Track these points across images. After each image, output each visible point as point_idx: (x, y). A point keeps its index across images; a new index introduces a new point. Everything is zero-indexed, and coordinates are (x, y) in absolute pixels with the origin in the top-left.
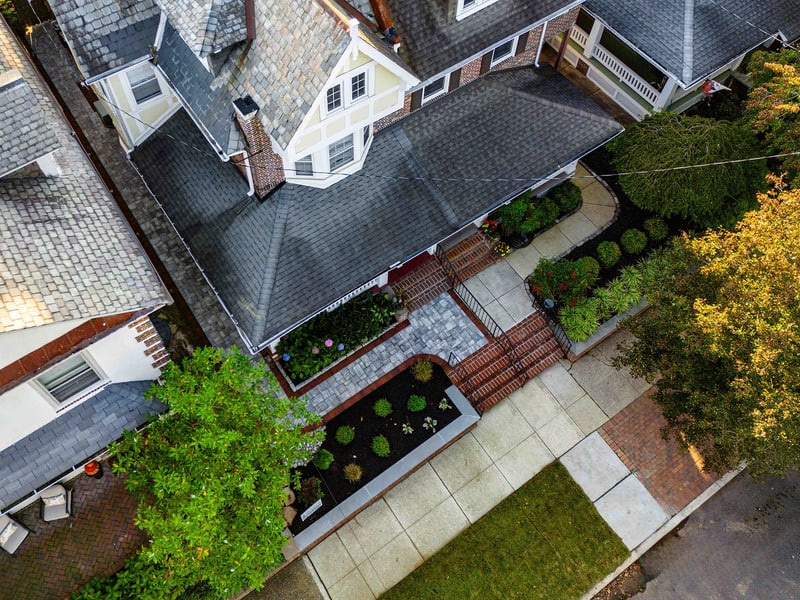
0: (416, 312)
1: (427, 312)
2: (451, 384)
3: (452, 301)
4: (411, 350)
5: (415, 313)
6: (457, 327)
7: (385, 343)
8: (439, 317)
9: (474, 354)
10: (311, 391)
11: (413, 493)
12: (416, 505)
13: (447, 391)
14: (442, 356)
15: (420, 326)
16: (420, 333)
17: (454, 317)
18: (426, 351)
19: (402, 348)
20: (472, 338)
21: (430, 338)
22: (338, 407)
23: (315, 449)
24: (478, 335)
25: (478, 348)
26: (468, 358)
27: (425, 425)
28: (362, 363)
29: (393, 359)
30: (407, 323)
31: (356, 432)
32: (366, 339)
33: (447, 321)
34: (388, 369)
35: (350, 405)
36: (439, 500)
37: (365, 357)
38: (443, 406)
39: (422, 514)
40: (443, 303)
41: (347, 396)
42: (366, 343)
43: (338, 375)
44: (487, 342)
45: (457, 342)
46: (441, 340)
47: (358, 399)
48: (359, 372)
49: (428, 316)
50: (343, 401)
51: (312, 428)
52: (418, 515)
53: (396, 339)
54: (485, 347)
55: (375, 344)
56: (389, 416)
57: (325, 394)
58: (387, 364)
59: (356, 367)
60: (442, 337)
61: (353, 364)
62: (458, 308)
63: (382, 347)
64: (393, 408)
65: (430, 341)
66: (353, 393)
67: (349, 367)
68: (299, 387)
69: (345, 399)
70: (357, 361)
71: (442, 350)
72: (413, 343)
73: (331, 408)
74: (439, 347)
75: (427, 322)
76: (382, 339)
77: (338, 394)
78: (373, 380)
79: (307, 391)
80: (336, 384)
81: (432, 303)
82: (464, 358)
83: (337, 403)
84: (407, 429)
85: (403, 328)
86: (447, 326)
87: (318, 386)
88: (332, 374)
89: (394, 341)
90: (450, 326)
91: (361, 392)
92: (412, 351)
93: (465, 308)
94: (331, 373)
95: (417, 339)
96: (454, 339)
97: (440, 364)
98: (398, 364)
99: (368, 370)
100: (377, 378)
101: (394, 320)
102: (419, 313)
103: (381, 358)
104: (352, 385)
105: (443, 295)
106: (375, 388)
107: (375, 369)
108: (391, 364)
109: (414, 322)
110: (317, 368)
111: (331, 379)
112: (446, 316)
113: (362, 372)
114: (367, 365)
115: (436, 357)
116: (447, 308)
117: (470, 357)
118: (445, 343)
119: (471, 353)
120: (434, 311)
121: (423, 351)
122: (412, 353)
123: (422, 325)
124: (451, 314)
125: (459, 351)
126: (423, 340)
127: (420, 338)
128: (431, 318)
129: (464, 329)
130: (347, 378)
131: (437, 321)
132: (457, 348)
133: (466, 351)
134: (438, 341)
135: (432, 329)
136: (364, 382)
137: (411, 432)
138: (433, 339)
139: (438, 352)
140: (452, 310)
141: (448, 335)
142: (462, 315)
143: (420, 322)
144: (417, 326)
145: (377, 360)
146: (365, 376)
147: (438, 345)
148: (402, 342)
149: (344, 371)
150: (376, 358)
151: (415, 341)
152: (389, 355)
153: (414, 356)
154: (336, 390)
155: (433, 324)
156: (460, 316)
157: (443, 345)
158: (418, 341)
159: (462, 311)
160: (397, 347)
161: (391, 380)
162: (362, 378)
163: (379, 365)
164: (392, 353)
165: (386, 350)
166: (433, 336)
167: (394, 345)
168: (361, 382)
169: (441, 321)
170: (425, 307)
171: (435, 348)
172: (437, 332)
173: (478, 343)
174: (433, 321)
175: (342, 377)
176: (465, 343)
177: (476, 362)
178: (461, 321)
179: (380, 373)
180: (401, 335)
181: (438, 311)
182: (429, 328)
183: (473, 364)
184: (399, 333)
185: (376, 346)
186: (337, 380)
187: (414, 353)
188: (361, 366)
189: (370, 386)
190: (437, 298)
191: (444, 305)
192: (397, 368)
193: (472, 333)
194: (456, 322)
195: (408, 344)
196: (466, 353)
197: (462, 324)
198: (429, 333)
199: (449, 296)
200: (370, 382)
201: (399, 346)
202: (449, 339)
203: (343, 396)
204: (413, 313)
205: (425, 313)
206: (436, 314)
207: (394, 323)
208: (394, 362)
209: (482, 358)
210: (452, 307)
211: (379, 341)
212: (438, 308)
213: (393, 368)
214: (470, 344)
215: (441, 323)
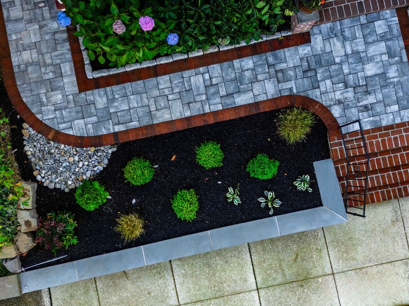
0: (328, 25)
1: (347, 33)
2: (327, 156)
3: (396, 29)
4: (292, 84)
5: (325, 27)
6: (383, 75)
7: (255, 58)
8: (361, 48)
9: (387, 128)
10: (115, 88)
11: (209, 266)
12: (207, 283)
13: (315, 164)
14: (336, 112)
15: (324, 51)
16: (319, 63)
17: (385, 57)
18: (315, 94)
19: (280, 76)
20: (398, 102)
21: (331, 77)
22: (146, 127)
23: (89, 174)
25: (398, 121)
26: (374, 130)
27: (261, 200)
28: (207, 76)
29: (257, 88)
30: (305, 38)
31: (157, 174)
32: (227, 41)
33: (371, 59)
34: (242, 100)
35: (165, 131)
36: (238, 289)
37: (216, 69)
38: (301, 186)
39: (209, 295)
40: (380, 27)
41: (165, 116)
42: (225, 46)
43: (163, 81)
45: (371, 99)
46: (346, 86)
47: (180, 127)
48: (198, 88)
49: (345, 39)
50: (155, 122)
51: (96, 141)
52: (204, 294)
53: (276, 57)
55: (240, 53)
56: (213, 169)
57: (134, 101)
58: (245, 91)
59: (196, 79)
60: (351, 82)
61: (193, 71)
63: (248, 63)
64: (224, 160)
65: (328, 82)
66: (176, 116)
67: (186, 74)
68: (97, 75)
69: (161, 120)
70: (201, 69)
71: (339, 102)
72: (300, 74)
73: (135, 124)
74: (338, 95)
75: (338, 49)
76: (254, 50)
77: (153, 108)
78: (214, 108)
79: (108, 85)
80: (156, 93)
81: (363, 19)
83: (146, 121)
84: (233, 196)
85: (297, 44)
86: (367, 67)
87: (127, 85)
88: (156, 75)
89: (271, 60)
90: (371, 69)
91: (188, 118)
92: (292, 86)
94: (156, 72)
95: (309, 70)
96: (367, 93)
97: (327, 123)
98: (262, 98)
99: (212, 90)
100: (220, 107)
101: (287, 24)
102: (332, 29)
103: (239, 80)
104: (179, 103)
105: (388, 13)
106: (211, 121)
107: (223, 92)
108: (250, 95)
109: (317, 42)
110: (124, 58)
111: (151, 82)
112: (373, 50)
113: (202, 88)
114: (214, 81)
115: (326, 110)
116: (383, 38)
117: (379, 129)
118: (350, 94)
119: (384, 123)
120: (359, 34)
121: (310, 92)
122: (291, 89)
123: (328, 50)
124: (384, 50)
125: (365, 114)
126: (319, 75)
127: (315, 70)
128: (347, 44)
129: (391, 83)
130: (177, 90)
131: (356, 53)
132: (366, 108)
133: (377, 118)
134: (340, 85)
135: (341, 64)
136: (199, 105)
137: (236, 203)
138: (335, 80)
139: (332, 103)
140: (388, 43)
141: (362, 82)
142: (401, 58)
143: (328, 45)
144: (319, 49)
145: (232, 80)
146: (204, 97)
147: (338, 93)
148: (283, 66)
149: (176, 78)
150: (233, 76)
151: (305, 72)
152: (254, 80)
153: (291, 95)
154: (152, 101)
155: (346, 55)
156: (396, 59)
157: (346, 95)
158: (309, 74)
159: (404, 51)
160: (272, 70)
161: (241, 118)
162: (198, 98)
163: (232, 89)
164: (260, 77)
165: (253, 70)
166: (337, 76)
167: (269, 66)
168: (194, 104)
169: (362, 55)
170: (347, 22)
171: (331, 95)
172: (346, 71)
173: (402, 112)
174: (349, 51)
175: (168, 85)
176: (382, 104)
177: (383, 141)
178: (394, 68)
179: (228, 101)
180: (287, 54)
181: (364, 37)
182: (337, 60)
183: (378, 142)
184: (286, 49)
185: (240, 56)
186: (161, 87)
187: (295, 91)
188: (204, 80)
189: (205, 114)
190: (375, 15)
191: (379, 31)
192: (256, 104)
193: (401, 94)
194: (386, 66)
195: (291, 73)
196: (375, 122)
197: (392, 73)
198: (333, 67)
199: (396, 19)
200: (207, 110)
201: (276, 72)
202: (359, 90)
203: (159, 114)
204: (323, 26)
205: (342, 31)
206: (360, 41)
207: (284, 30)
208: (256, 93)
209: (395, 139)
210: (391, 39)
211: (249, 51)
212: (367, 31)
213: (251, 102)
214: (389, 109)
215: (360, 59)
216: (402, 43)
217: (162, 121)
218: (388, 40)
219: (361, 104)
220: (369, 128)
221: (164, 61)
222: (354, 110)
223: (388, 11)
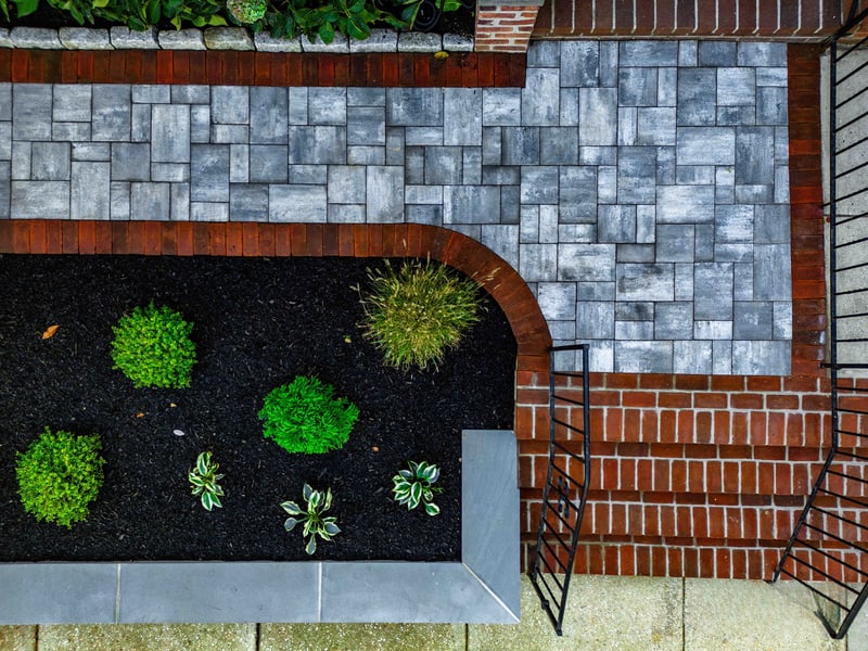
0: (585, 47)
1: (633, 84)
2: (505, 423)
3: (776, 104)
4: (443, 196)
5: (575, 51)
6: (709, 228)
7: (356, 95)
8: (664, 135)
9: (687, 381)
13: (470, 437)
14: (552, 302)
15: (555, 120)
16: (534, 151)
17: (726, 178)
18: (503, 240)
19: (415, 164)
20: (733, 315)
21: (558, 201)
24: (769, 319)
25: (723, 368)
26: (649, 380)
27: (290, 507)
28: (203, 115)
29: (342, 184)
30: (508, 71)
33: (683, 174)
34: (290, 207)
35: (40, 247)
37: (233, 100)
38: (406, 493)
40: (732, 85)
41: (51, 204)
43: (72, 98)
44: (782, 369)
45: (658, 289)
46: (597, 236)
47: (88, 245)
48: (169, 144)
49: (623, 98)
50: (19, 213)
53: (414, 106)
54: (758, 382)
55: (317, 72)
58: (306, 185)
60: (613, 228)
61: (163, 91)
62: (775, 148)
63: (332, 104)
65: (548, 213)
67: (144, 93)
69: (35, 212)
70: (191, 91)
71: (567, 278)
72: (472, 171)
74: (568, 257)
75: (596, 123)
76: (359, 72)
77: (21, 172)
78: (202, 212)
80: (41, 129)
81: (687, 53)
82: (632, 367)
84: (205, 482)
85: (483, 83)
86: (670, 193)
89: (399, 111)
90: (678, 203)
91: (118, 226)
92: (444, 201)
93: (805, 169)
94: (55, 68)
95: (502, 164)
96: (653, 268)
97: (520, 329)
98: (352, 215)
99: (210, 159)
100: (221, 214)
102: (592, 63)
103: (294, 147)
104: (101, 173)
105: (762, 52)
106: (186, 248)
107: (239, 173)
108: (319, 198)
109: (543, 89)
111: (35, 94)
112: (696, 149)
113: (181, 148)
114: (222, 134)
115: (526, 293)
116: (732, 120)
117: (664, 379)
118: (602, 262)
119: (681, 367)
120: (666, 93)
121: (489, 230)
122: (437, 210)
123: (568, 118)
124: (729, 156)
125: (634, 327)
126: (525, 188)
127: (518, 168)
128: (628, 114)
129: (727, 255)
130: (103, 135)
131: (645, 146)
132: (640, 311)
133: (665, 347)
134: (581, 229)
135: (595, 168)
136: (159, 194)
137: (209, 503)
138: (569, 210)
139: (546, 276)
140: (744, 138)
141: (645, 235)
142: (772, 188)
143: (570, 106)
144: (543, 111)
145: (273, 144)
146: (180, 174)
147: (570, 250)
148: (430, 137)
149: (110, 99)
150: (279, 131)
151: (488, 168)
152: (339, 159)
153: (436, 227)
154: (23, 151)
155: (617, 146)
156: (758, 189)
157: (589, 261)
158: (499, 178)
159: (784, 172)
160: (396, 142)
161: (278, 261)
162: (162, 174)
163: (267, 167)
164: (356, 154)
165: (341, 127)
166: (577, 200)
167: (389, 128)
168: (147, 188)
169: (663, 156)
170: (639, 49)
171: (548, 254)
172: (606, 192)
173: (740, 347)
174: (627, 137)
175: (84, 113)
176: (687, 311)
177: (668, 416)
178: (746, 213)
179: (250, 202)
180: (450, 105)
181: (680, 105)
182: (589, 155)
183: (651, 416)
184: (448, 91)
185: (312, 81)
186: (59, 115)
187: (448, 218)
188: (192, 125)
189: (170, 225)
190: (724, 48)
191: (727, 98)
192: (331, 230)
193: (748, 293)
194: (722, 205)
195: (449, 163)
196: (658, 357)
197: (736, 227)
198: (572, 173)
199: (783, 73)
200: (181, 214)
201: (407, 149)
202: (632, 254)
203: (35, 192)
204: (568, 46)
205: (621, 76)
206: (665, 114)
207: (453, 31)
208: (337, 197)
209: (704, 418)
210: (755, 129)
211: (341, 70)
212: (691, 91)
213: (315, 219)
214: (704, 330)
215: (654, 166)
216: (783, 148)
217: (40, 216)
218: (746, 129)
219: (628, 296)
220: (634, 369)
221: (81, 40)
222: (603, 311)
223: (763, 47)
